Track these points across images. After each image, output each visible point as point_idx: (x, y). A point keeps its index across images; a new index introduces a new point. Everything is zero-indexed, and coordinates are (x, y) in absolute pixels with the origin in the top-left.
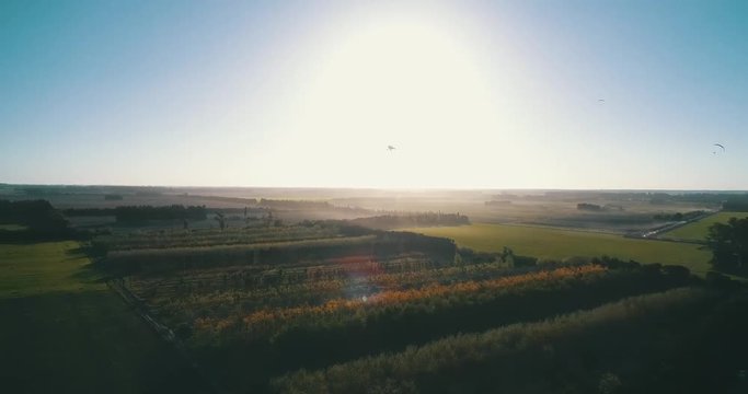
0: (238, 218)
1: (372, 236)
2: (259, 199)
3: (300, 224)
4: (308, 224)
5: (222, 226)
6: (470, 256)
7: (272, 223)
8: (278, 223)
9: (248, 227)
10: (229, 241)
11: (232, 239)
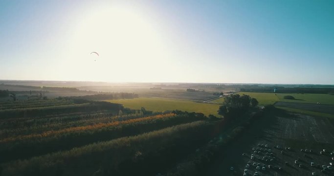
0: (26, 96)
1: (88, 103)
2: (42, 87)
3: (57, 98)
4: (60, 98)
5: (15, 100)
6: (127, 111)
7: (42, 98)
8: (45, 98)
9: (29, 100)
10: (15, 107)
11: (17, 105)
